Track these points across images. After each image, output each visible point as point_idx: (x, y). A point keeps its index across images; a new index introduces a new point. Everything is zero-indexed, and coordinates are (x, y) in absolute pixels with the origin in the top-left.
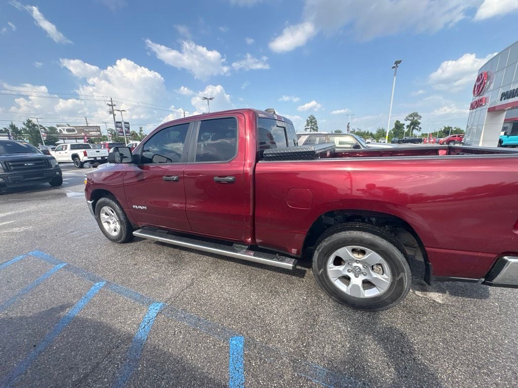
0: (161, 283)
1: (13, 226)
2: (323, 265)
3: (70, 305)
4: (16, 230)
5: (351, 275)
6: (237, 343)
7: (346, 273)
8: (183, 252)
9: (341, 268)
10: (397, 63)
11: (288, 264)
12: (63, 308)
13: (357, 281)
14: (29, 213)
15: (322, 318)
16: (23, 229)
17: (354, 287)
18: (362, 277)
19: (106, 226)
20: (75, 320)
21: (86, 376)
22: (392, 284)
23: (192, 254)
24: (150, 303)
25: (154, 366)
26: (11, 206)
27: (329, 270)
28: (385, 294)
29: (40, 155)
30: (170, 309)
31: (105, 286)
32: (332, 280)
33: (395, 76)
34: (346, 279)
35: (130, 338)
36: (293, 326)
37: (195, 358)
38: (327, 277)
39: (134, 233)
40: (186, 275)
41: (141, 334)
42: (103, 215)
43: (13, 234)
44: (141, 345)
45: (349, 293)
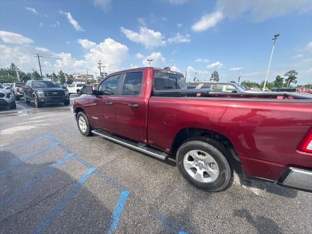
0: (99, 158)
1: (43, 122)
2: (182, 159)
3: (55, 162)
4: (44, 125)
5: (197, 168)
6: (125, 194)
7: (194, 166)
8: (115, 145)
9: (191, 163)
10: (276, 36)
11: (163, 157)
12: (52, 163)
13: (200, 172)
14: (51, 117)
15: (176, 190)
16: (46, 125)
17: (198, 175)
18: (203, 170)
19: (81, 126)
20: (55, 169)
21: (52, 195)
22: (219, 176)
23: (119, 146)
24: (91, 167)
25: (82, 196)
26: (45, 113)
27: (184, 163)
28: (215, 181)
29: (61, 89)
30: (99, 172)
31: (73, 156)
32: (186, 169)
33: (274, 44)
34: (194, 170)
35: (76, 182)
36: (158, 192)
37: (102, 197)
38: (183, 167)
39: (92, 131)
40: (112, 156)
41: (81, 181)
42: (80, 121)
43: (41, 126)
44: (80, 185)
45: (195, 178)
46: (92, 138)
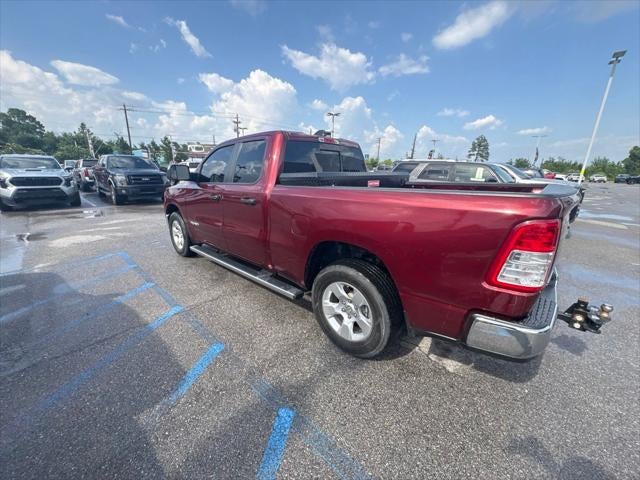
0: (192, 293)
1: (118, 231)
2: (319, 299)
3: (122, 294)
4: (119, 234)
5: (345, 315)
6: (217, 348)
7: (339, 312)
8: (229, 273)
9: (335, 305)
10: (616, 55)
11: (291, 294)
12: (117, 295)
13: (348, 322)
14: (134, 222)
16: (124, 234)
17: (344, 328)
18: (353, 319)
19: (175, 238)
20: (121, 306)
21: (106, 339)
22: (373, 328)
24: (176, 305)
25: (148, 346)
26: (126, 215)
27: (324, 305)
28: (368, 339)
29: (157, 171)
30: (185, 314)
31: (152, 287)
32: (327, 316)
34: (339, 318)
35: (146, 324)
36: (273, 351)
37: (177, 349)
38: (322, 313)
39: (191, 247)
40: (216, 292)
41: (154, 325)
42: (174, 229)
43: (115, 237)
44: (151, 330)
45: (339, 333)
46: (194, 260)
